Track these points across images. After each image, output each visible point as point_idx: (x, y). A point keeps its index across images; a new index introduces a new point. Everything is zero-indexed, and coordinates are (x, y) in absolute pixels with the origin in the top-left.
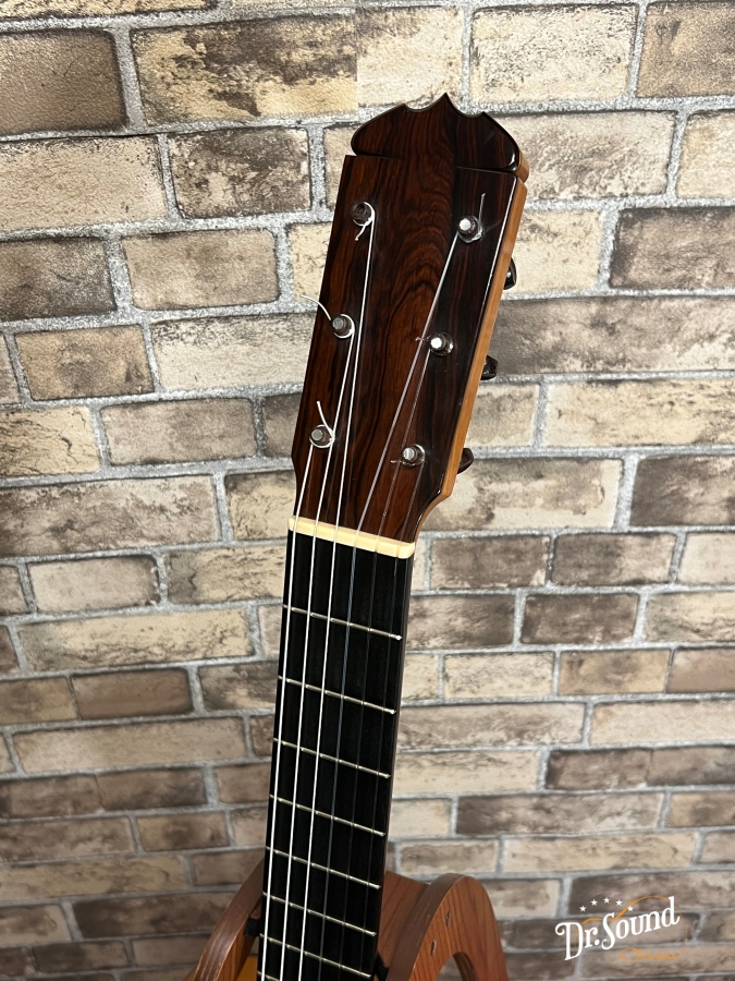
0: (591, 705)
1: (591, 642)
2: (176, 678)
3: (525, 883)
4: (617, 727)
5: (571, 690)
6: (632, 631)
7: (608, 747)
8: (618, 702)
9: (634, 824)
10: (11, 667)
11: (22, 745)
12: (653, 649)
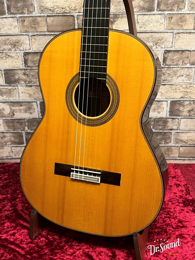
0: (174, 34)
1: (174, 11)
2: (72, 19)
3: (158, 102)
4: (181, 42)
5: (169, 28)
6: (184, 7)
7: (179, 49)
8: (181, 33)
9: (186, 80)
10: (33, 12)
11: (33, 40)
12: (190, 13)
